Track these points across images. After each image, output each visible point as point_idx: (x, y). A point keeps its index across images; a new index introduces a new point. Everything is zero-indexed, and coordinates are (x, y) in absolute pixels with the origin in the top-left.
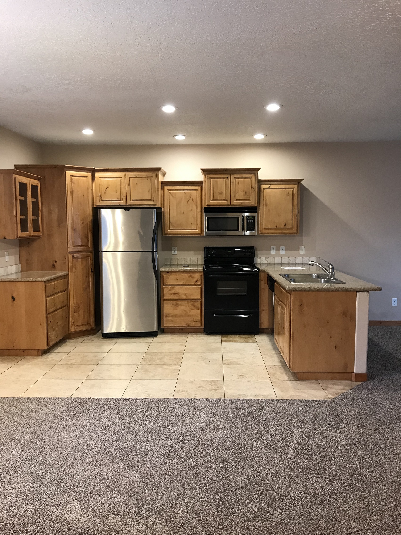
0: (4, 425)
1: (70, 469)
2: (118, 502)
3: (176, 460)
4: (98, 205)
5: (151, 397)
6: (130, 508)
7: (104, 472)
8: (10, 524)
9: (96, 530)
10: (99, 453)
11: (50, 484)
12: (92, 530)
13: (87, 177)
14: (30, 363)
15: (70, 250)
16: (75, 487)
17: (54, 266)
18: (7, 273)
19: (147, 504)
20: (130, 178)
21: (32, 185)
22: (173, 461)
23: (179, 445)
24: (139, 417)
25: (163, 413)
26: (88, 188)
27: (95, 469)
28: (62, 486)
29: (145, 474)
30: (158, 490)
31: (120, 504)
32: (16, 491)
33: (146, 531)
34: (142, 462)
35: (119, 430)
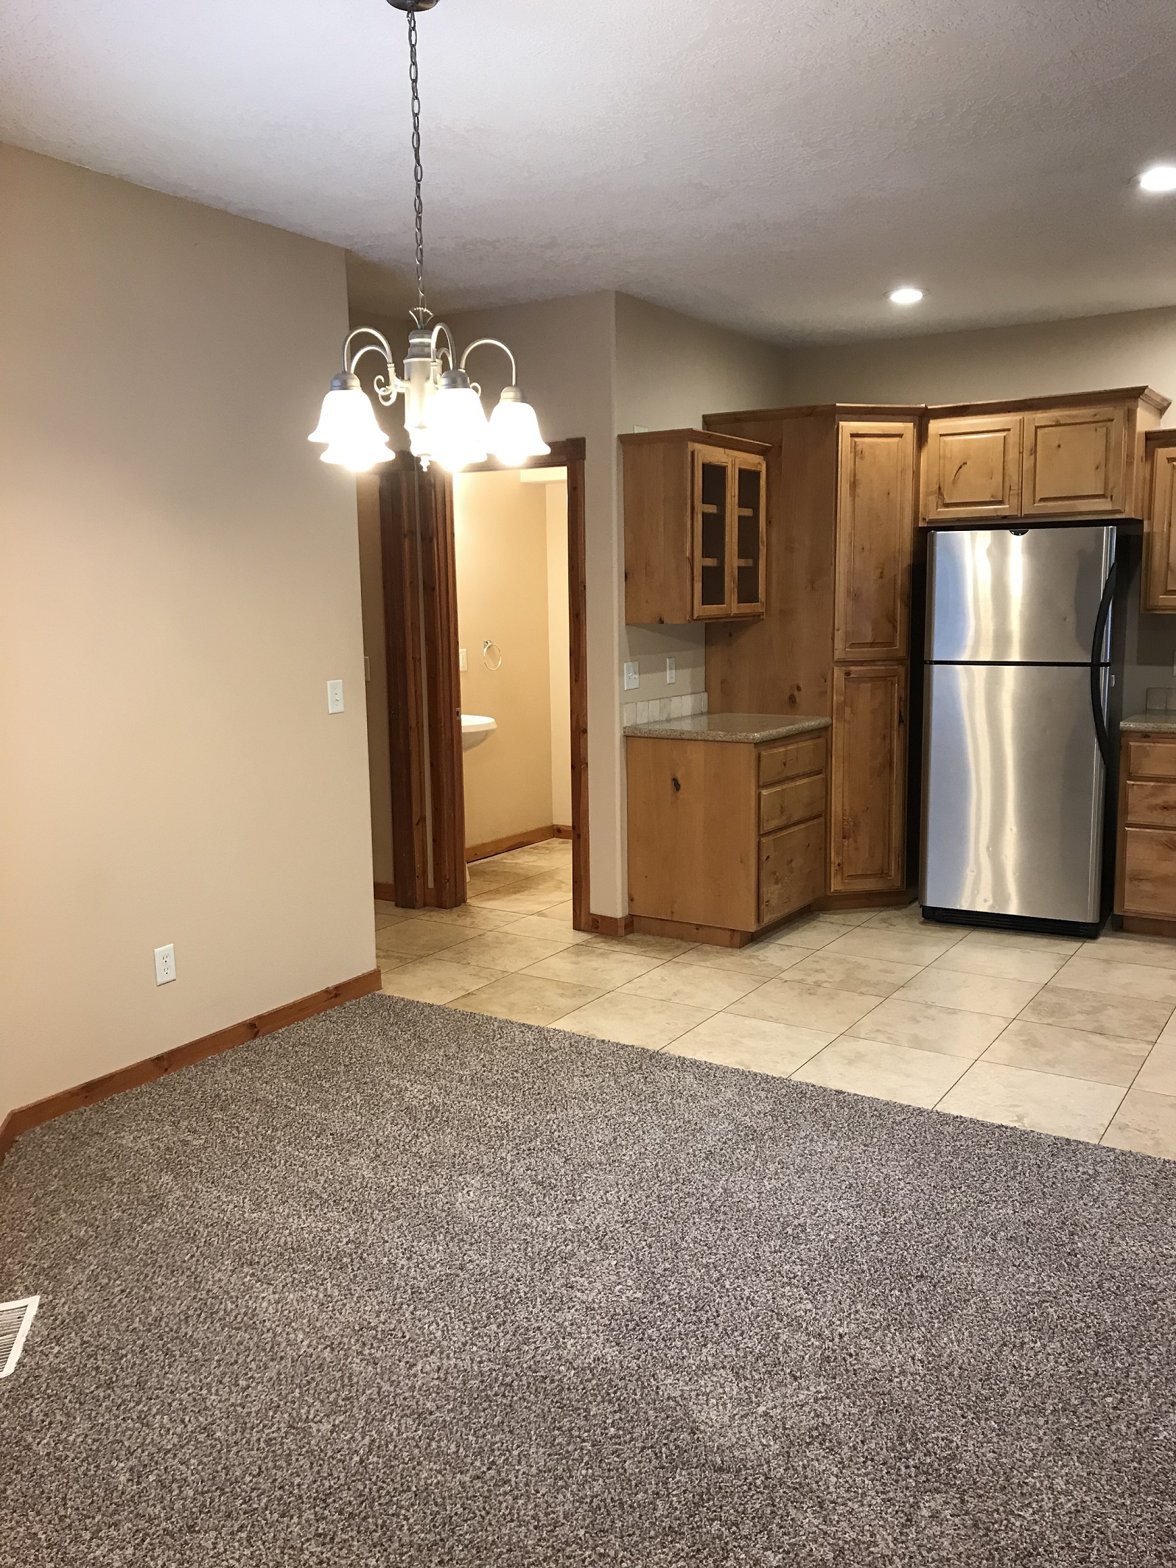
0: (606, 1117)
1: (736, 1281)
2: (844, 1415)
3: (1058, 1344)
4: (931, 521)
5: (1026, 1125)
6: (873, 1446)
7: (824, 1314)
8: (552, 1381)
9: (761, 1473)
10: (824, 1256)
11: (675, 1304)
12: (751, 1471)
13: (900, 436)
14: (708, 964)
15: (838, 655)
16: (736, 1334)
17: (792, 700)
18: (669, 714)
19: (929, 1451)
20: (1037, 428)
21: (740, 470)
22: (1045, 1345)
23: (1079, 1301)
24: (971, 1179)
25: (1054, 1183)
26: (903, 471)
27: (801, 1298)
28: (704, 1319)
29: (945, 1359)
30: (974, 1421)
31: (848, 1422)
32: (590, 1299)
33: (905, 1531)
34: (945, 1320)
35: (901, 1205)
